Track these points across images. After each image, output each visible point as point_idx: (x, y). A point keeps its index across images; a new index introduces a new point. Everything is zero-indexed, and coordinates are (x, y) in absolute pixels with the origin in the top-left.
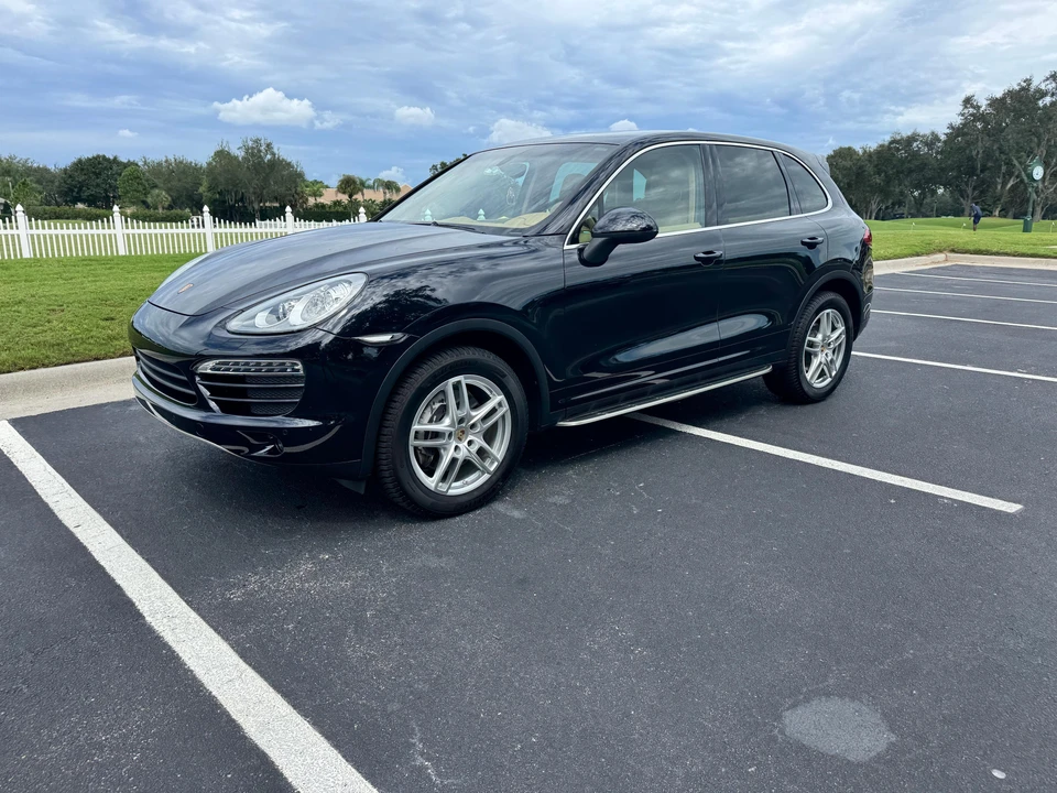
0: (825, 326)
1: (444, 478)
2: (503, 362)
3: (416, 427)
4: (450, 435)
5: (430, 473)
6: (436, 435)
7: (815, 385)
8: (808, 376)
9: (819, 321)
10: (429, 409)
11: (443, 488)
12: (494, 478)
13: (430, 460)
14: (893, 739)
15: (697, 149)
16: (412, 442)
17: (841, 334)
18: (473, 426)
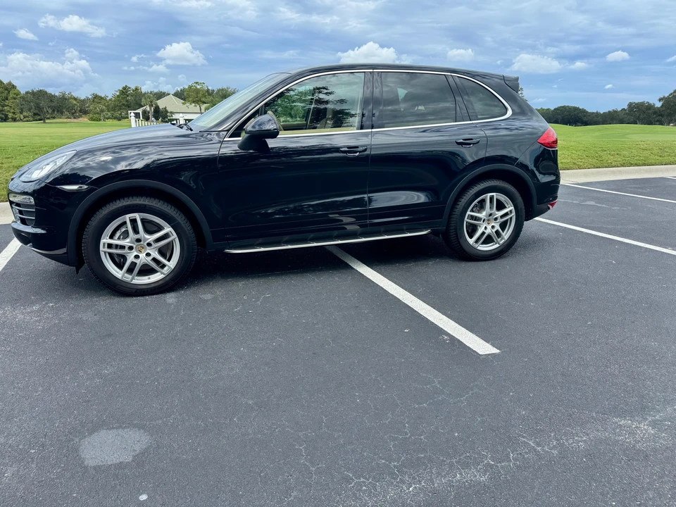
0: (489, 207)
3: (105, 240)
4: (131, 248)
7: (479, 248)
8: (471, 241)
10: (119, 231)
11: (128, 278)
16: (103, 249)
17: (511, 211)
18: (149, 245)
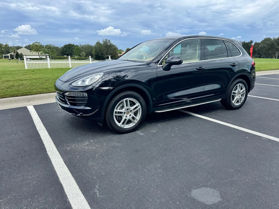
0: (239, 89)
1: (123, 123)
2: (139, 95)
3: (115, 110)
4: (125, 113)
5: (119, 122)
6: (121, 113)
7: (235, 105)
8: (233, 102)
9: (237, 87)
10: (119, 106)
11: (122, 126)
12: (137, 124)
13: (119, 119)
14: (221, 200)
15: (199, 40)
16: (114, 114)
17: (244, 91)
18: (131, 111)
